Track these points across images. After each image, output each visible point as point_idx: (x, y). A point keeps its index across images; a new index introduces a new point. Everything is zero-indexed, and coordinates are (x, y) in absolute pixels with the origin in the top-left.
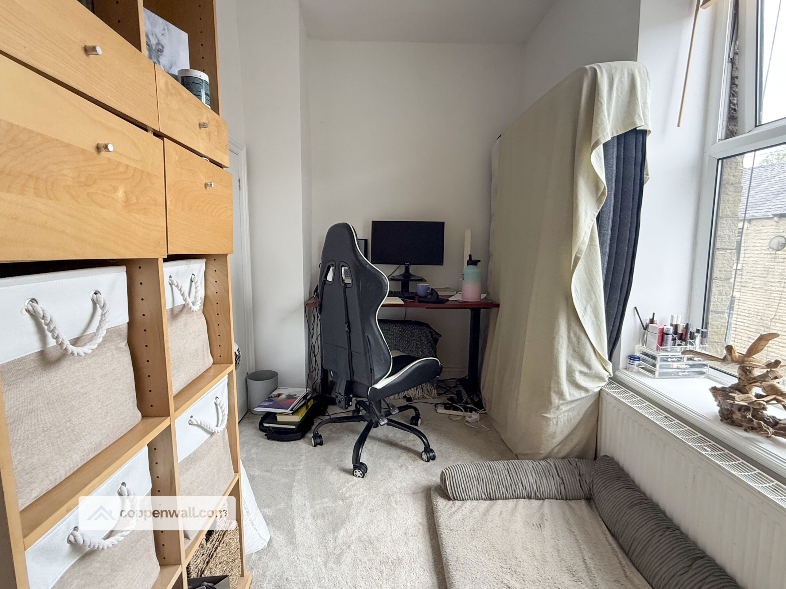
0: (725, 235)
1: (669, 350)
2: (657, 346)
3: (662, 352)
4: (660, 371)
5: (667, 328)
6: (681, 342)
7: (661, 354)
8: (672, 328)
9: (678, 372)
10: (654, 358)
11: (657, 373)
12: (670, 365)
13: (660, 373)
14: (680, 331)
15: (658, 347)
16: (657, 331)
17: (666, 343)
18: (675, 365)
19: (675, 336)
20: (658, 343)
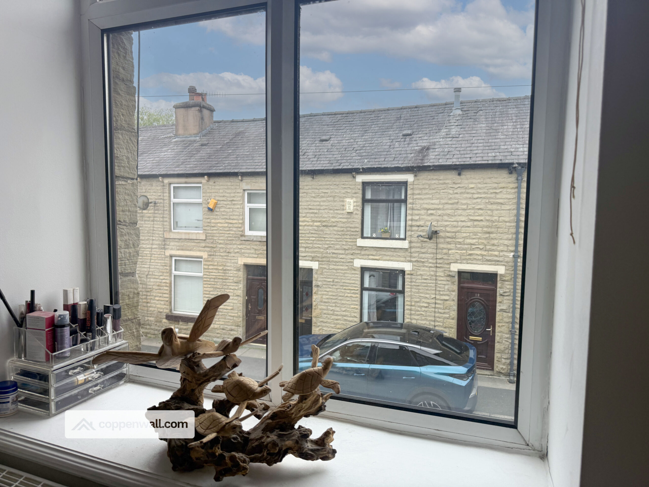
0: (123, 156)
1: (68, 354)
2: (47, 353)
3: (56, 363)
4: (58, 399)
5: (60, 316)
6: (85, 334)
7: (55, 367)
8: (67, 313)
9: (87, 389)
10: (44, 378)
11: (53, 406)
12: (73, 382)
13: (57, 403)
14: (81, 315)
15: (47, 355)
16: (43, 325)
17: (62, 343)
18: (81, 378)
19: (74, 326)
20: (48, 348)
